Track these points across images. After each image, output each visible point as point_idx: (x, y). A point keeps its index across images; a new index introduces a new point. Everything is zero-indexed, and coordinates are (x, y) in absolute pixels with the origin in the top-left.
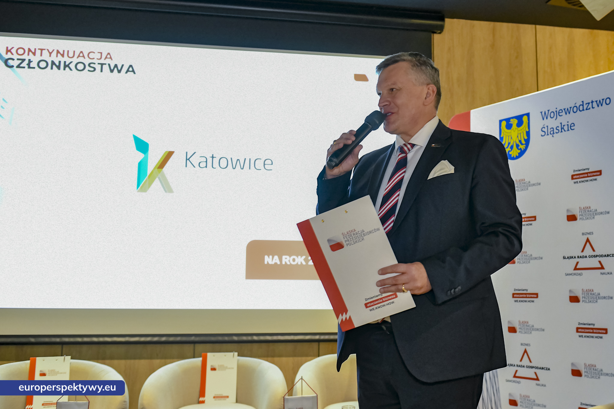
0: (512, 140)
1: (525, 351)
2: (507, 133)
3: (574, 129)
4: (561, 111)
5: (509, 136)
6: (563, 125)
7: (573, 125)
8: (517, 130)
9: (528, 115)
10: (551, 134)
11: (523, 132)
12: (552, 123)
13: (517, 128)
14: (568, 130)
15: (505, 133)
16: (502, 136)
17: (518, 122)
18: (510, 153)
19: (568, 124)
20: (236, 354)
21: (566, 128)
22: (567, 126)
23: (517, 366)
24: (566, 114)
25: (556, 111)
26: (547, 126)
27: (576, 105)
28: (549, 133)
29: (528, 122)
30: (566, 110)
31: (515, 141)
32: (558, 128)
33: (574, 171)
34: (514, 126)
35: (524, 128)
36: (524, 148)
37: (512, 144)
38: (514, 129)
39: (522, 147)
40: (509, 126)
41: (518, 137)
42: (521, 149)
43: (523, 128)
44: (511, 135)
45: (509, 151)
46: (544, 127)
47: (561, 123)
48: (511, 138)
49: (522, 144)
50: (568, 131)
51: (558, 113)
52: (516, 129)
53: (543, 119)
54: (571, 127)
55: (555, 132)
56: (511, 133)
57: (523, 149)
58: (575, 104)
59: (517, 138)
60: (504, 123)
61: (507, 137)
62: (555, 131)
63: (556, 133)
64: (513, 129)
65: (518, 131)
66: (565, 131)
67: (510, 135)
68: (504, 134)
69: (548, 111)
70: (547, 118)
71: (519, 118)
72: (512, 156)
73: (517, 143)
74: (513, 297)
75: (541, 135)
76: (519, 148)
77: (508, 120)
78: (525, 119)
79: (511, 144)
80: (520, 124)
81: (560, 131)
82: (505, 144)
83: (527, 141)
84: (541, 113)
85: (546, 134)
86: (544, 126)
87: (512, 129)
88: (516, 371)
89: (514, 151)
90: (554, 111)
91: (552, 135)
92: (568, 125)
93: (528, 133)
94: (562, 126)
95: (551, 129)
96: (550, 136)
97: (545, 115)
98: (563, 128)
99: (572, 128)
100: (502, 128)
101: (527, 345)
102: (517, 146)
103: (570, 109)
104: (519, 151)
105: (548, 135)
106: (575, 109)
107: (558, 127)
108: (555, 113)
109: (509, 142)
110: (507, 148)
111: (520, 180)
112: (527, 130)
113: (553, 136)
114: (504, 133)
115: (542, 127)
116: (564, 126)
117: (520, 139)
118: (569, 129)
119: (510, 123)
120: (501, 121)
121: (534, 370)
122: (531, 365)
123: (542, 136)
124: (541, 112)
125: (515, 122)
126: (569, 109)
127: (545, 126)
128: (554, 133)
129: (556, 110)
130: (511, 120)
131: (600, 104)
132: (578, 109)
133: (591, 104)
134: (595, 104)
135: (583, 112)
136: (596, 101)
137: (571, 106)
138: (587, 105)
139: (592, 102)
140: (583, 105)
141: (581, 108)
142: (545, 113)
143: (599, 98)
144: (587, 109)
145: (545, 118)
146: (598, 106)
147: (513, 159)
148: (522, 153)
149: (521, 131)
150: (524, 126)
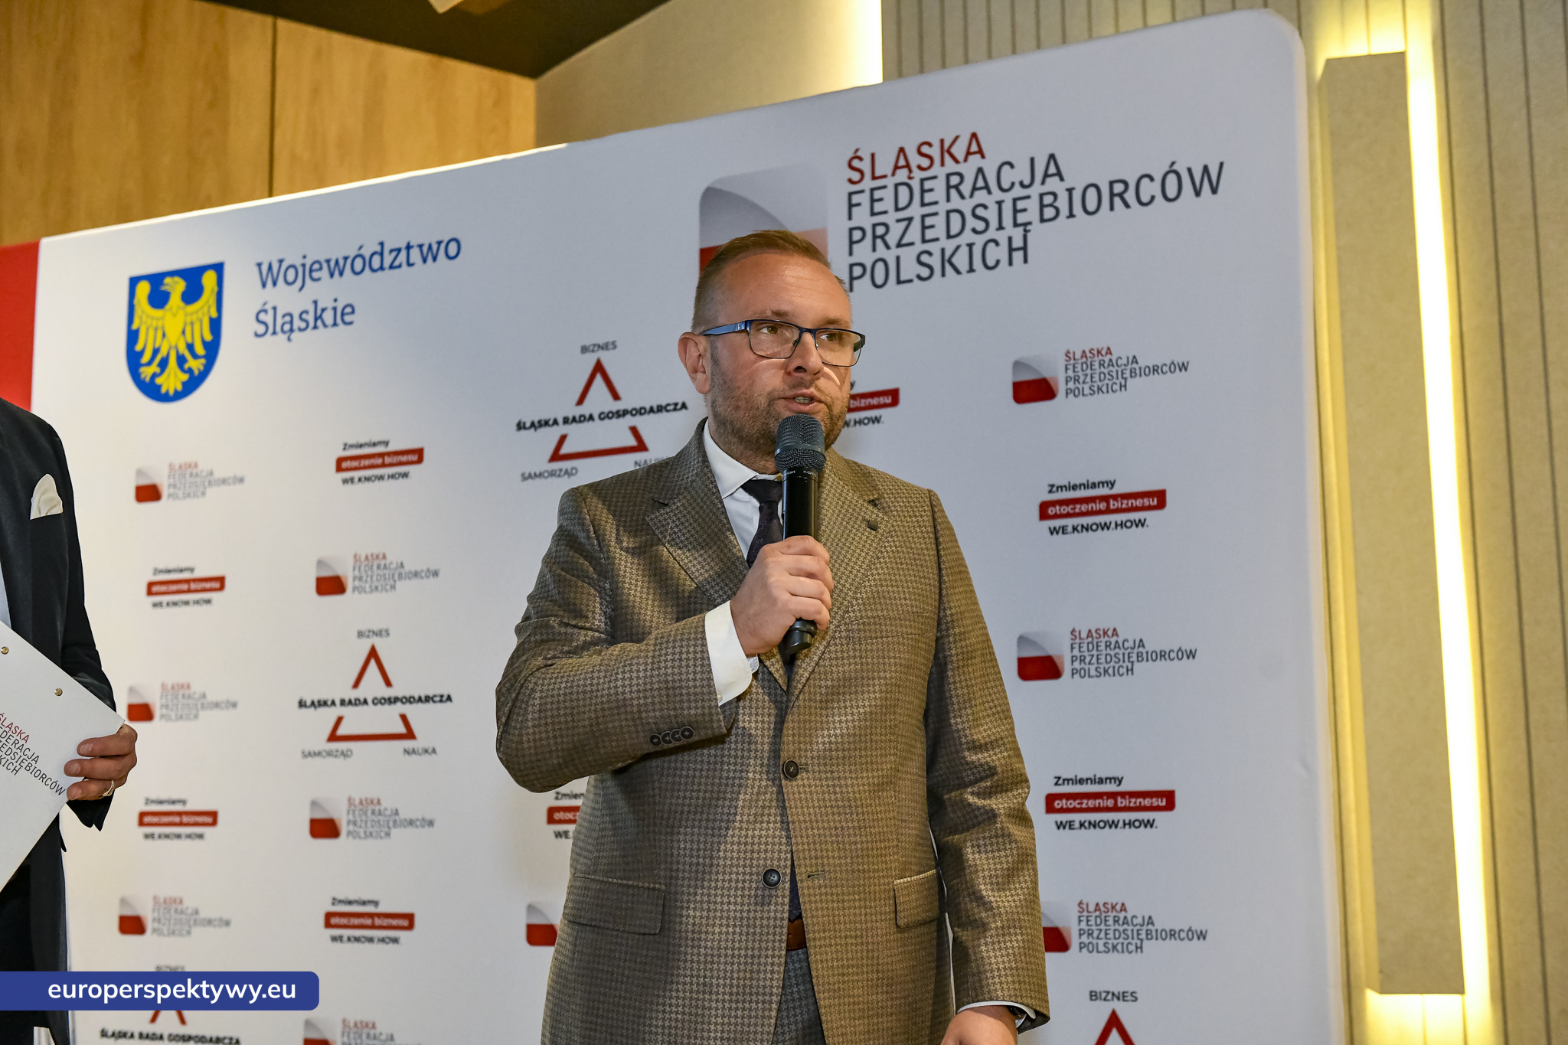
0: (165, 340)
2: (152, 318)
3: (351, 323)
4: (316, 266)
5: (156, 329)
6: (320, 306)
7: (348, 310)
8: (181, 314)
9: (219, 268)
10: (283, 331)
11: (201, 321)
12: (289, 299)
13: (182, 304)
14: (335, 324)
15: (144, 318)
16: (134, 327)
17: (187, 287)
18: (158, 381)
19: (334, 305)
21: (328, 317)
22: (332, 312)
24: (332, 275)
25: (304, 265)
26: (275, 309)
27: (361, 252)
28: (278, 329)
29: (216, 289)
30: (332, 264)
31: (173, 344)
32: (304, 316)
33: (346, 447)
34: (175, 299)
35: (206, 308)
36: (202, 368)
37: (165, 355)
38: (174, 310)
39: (196, 365)
41: (184, 332)
42: (190, 371)
43: (202, 308)
44: (163, 328)
45: (154, 376)
46: (266, 311)
47: (315, 302)
48: (164, 335)
49: (195, 356)
50: (335, 329)
51: (308, 272)
52: (179, 308)
53: (264, 285)
54: (344, 315)
55: (295, 327)
56: (163, 318)
57: (196, 372)
58: (361, 248)
59: (182, 339)
60: (143, 289)
61: (151, 333)
62: (297, 323)
63: (300, 330)
64: (171, 309)
65: (186, 315)
66: (325, 326)
67: (160, 324)
68: (141, 322)
69: (281, 261)
70: (275, 283)
71: (192, 277)
72: (163, 390)
73: (181, 352)
74: (140, 823)
75: (253, 334)
76: (186, 366)
77: (156, 280)
78: (209, 279)
79: (163, 353)
80: (192, 294)
81: (312, 324)
82: (141, 353)
83: (212, 349)
84: (256, 269)
86: (266, 307)
87: (168, 307)
89: (169, 375)
90: (298, 262)
91: (287, 335)
92: (335, 309)
93: (216, 325)
94: (319, 313)
95: (284, 316)
96: (282, 337)
97: (269, 275)
98: (321, 317)
99: (347, 318)
100: (136, 302)
102: (181, 361)
103: (345, 264)
104: (185, 377)
105: (274, 333)
106: (358, 264)
109: (157, 346)
110: (149, 363)
111: (183, 466)
112: (214, 315)
113: (289, 339)
114: (141, 318)
115: (259, 307)
116: (323, 310)
117: (189, 340)
118: (339, 320)
119: (164, 288)
120: (134, 282)
122: (182, 1032)
123: (257, 335)
124: (259, 265)
125: (177, 287)
126: (341, 262)
127: (268, 307)
128: (292, 330)
129: (303, 261)
130: (168, 280)
131: (429, 254)
132: (367, 263)
133: (403, 253)
134: (415, 254)
135: (380, 273)
136: (421, 246)
137: (346, 255)
138: (394, 254)
139: (409, 247)
140: (381, 254)
141: (376, 263)
142: (270, 268)
143: (429, 238)
144: (391, 267)
145: (269, 283)
146: (425, 260)
147: (165, 398)
148: (193, 383)
149: (194, 317)
150: (206, 303)
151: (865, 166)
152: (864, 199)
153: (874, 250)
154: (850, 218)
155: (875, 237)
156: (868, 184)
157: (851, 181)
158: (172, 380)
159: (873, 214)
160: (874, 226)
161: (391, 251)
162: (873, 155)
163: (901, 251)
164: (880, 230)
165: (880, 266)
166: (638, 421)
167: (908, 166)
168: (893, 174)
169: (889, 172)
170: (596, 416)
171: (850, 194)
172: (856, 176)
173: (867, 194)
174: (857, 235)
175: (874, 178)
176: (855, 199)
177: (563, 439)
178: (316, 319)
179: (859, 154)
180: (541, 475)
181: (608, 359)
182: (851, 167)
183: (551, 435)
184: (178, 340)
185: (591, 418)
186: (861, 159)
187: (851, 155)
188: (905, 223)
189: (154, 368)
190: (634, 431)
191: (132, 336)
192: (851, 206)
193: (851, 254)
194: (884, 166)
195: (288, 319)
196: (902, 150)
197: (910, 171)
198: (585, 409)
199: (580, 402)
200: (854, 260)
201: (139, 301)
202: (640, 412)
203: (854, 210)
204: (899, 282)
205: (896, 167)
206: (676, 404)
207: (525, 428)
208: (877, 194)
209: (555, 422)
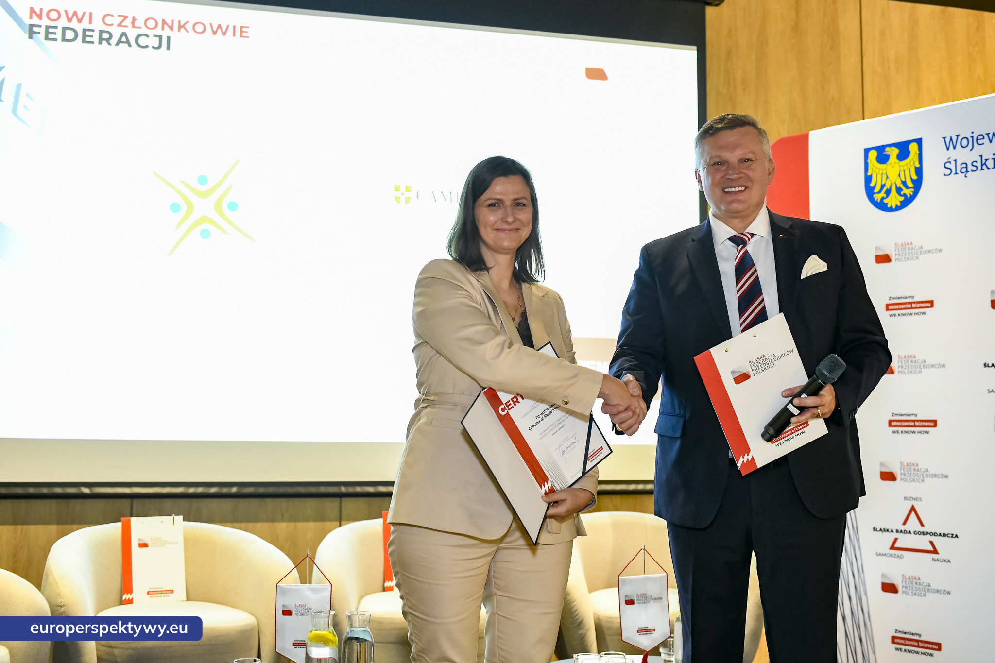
0: (888, 179)
1: (913, 509)
2: (879, 169)
4: (981, 137)
5: (882, 175)
6: (984, 158)
8: (897, 165)
9: (919, 141)
10: (961, 172)
11: (910, 169)
12: (964, 155)
13: (897, 161)
15: (874, 169)
16: (869, 174)
17: (899, 152)
18: (885, 201)
21: (990, 163)
23: (897, 531)
24: (991, 142)
25: (973, 137)
26: (955, 161)
28: (958, 171)
29: (918, 152)
31: (893, 182)
32: (974, 164)
34: (893, 158)
35: (912, 163)
36: (912, 193)
37: (889, 188)
38: (893, 164)
39: (909, 192)
40: (883, 159)
41: (899, 175)
42: (905, 195)
43: (910, 162)
44: (886, 173)
45: (883, 198)
46: (949, 162)
47: (981, 156)
48: (887, 177)
49: (907, 187)
51: (975, 140)
52: (895, 163)
53: (948, 148)
56: (886, 169)
57: (909, 196)
59: (899, 178)
60: (873, 154)
61: (879, 177)
62: (970, 168)
63: (972, 171)
64: (891, 164)
65: (900, 166)
66: (989, 168)
67: (884, 172)
69: (958, 136)
70: (955, 148)
71: (903, 149)
72: (889, 206)
73: (898, 186)
74: (890, 425)
75: (942, 175)
76: (902, 193)
77: (880, 149)
78: (913, 148)
79: (887, 186)
80: (903, 156)
81: (980, 168)
82: (874, 187)
83: (918, 184)
84: (942, 141)
85: (953, 172)
87: (888, 163)
88: (896, 540)
89: (892, 198)
90: (969, 136)
91: (964, 174)
93: (919, 171)
94: (984, 161)
95: (962, 164)
96: (961, 175)
97: (950, 143)
100: (869, 161)
101: (916, 499)
102: (899, 190)
104: (902, 198)
105: (956, 173)
107: (976, 161)
108: (971, 140)
109: (883, 183)
110: (879, 192)
111: (903, 244)
112: (918, 165)
113: (966, 176)
114: (872, 169)
115: (944, 161)
116: (987, 160)
117: (903, 180)
119: (885, 153)
120: (867, 151)
121: (929, 537)
122: (922, 529)
123: (945, 175)
124: (944, 138)
125: (894, 152)
127: (951, 160)
128: (967, 171)
130: (887, 149)
142: (951, 139)
145: (951, 147)
147: (891, 210)
148: (907, 202)
149: (905, 168)
150: (912, 161)
158: (894, 200)
178: (982, 165)
184: (896, 179)
189: (882, 194)
191: (868, 179)
195: (964, 166)
201: (870, 161)
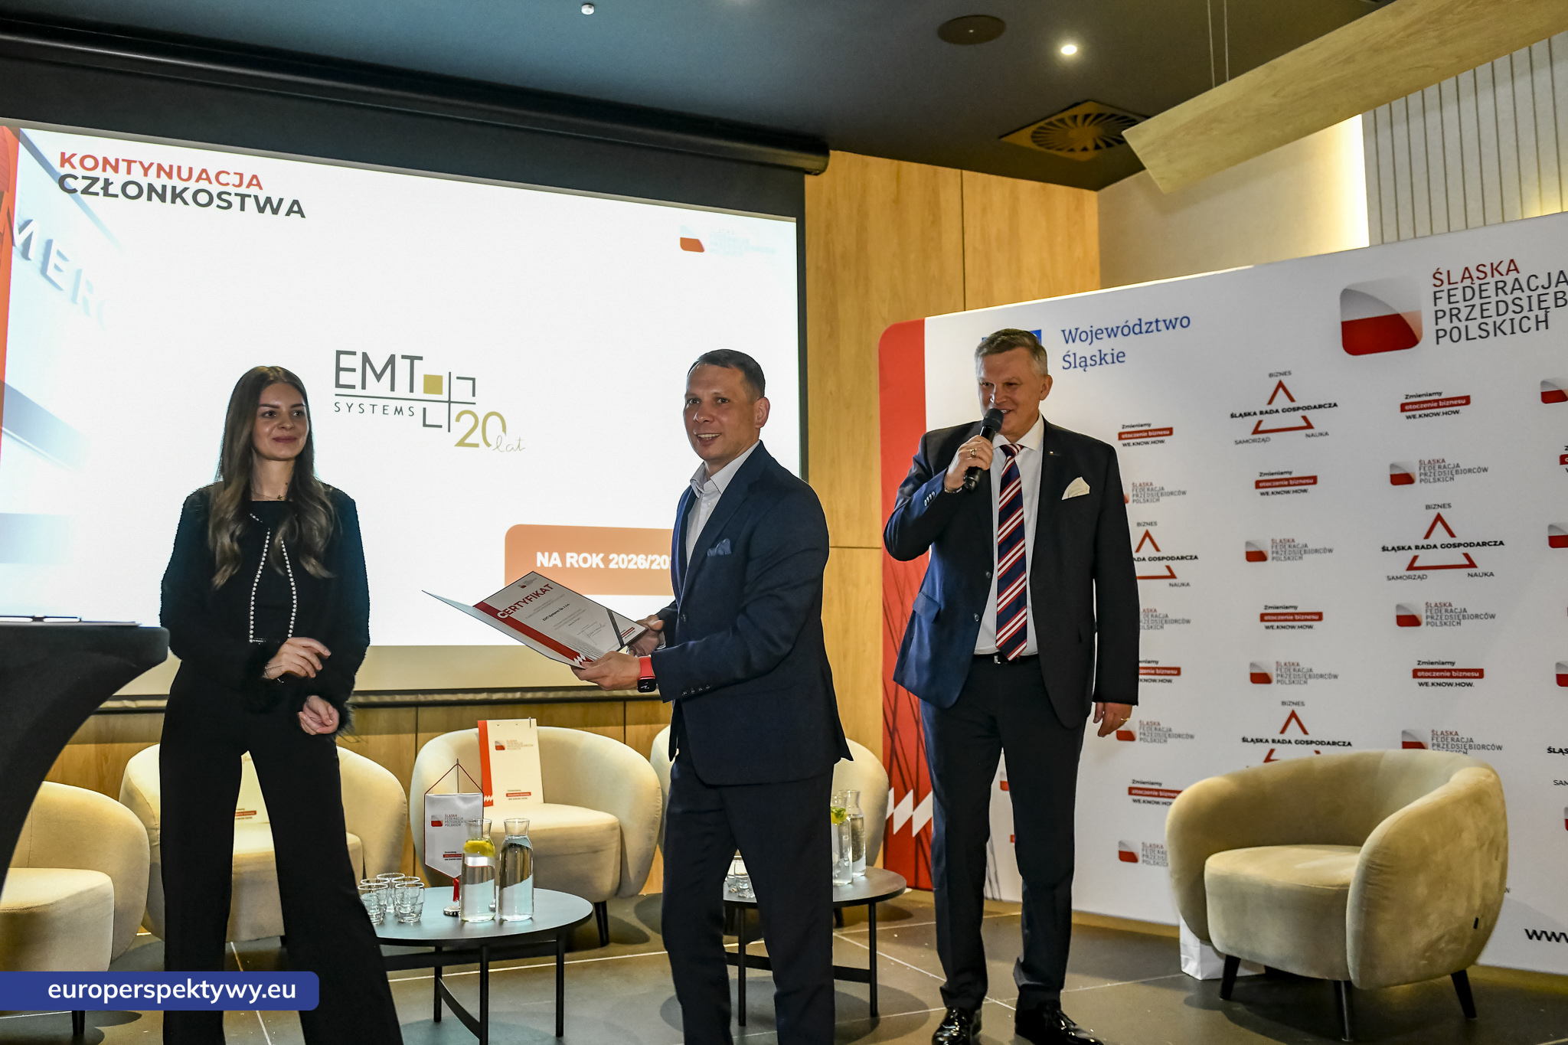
3: (1122, 362)
4: (1099, 332)
7: (1121, 355)
9: (1038, 332)
10: (1081, 366)
14: (1113, 362)
19: (1112, 352)
20: (534, 721)
21: (1109, 358)
22: (1111, 356)
24: (1109, 336)
25: (1091, 331)
26: (1075, 354)
27: (1127, 324)
30: (1109, 330)
32: (1093, 358)
33: (1124, 427)
46: (1069, 356)
47: (1100, 351)
50: (1114, 365)
51: (1095, 335)
53: (1067, 342)
54: (1119, 357)
55: (1088, 364)
58: (1127, 322)
62: (1089, 362)
66: (1107, 363)
69: (1077, 329)
70: (1074, 341)
75: (1061, 368)
81: (1098, 362)
84: (1062, 333)
85: (1073, 365)
86: (1068, 353)
91: (1083, 369)
92: (1112, 354)
94: (1103, 356)
95: (1081, 358)
96: (1080, 370)
97: (1070, 337)
98: (1104, 358)
99: (1120, 359)
103: (1117, 331)
105: (1075, 367)
106: (1126, 331)
107: (1095, 356)
108: (1089, 334)
113: (1085, 370)
115: (1064, 354)
116: (1105, 355)
118: (1115, 360)
123: (1064, 368)
124: (1063, 331)
126: (1115, 330)
127: (1070, 353)
128: (1086, 365)
129: (1091, 329)
131: (1170, 325)
132: (1132, 330)
133: (1154, 325)
134: (1161, 325)
135: (1140, 335)
136: (1165, 321)
137: (1118, 325)
138: (1148, 325)
139: (1157, 321)
140: (1140, 325)
141: (1137, 329)
142: (1070, 332)
143: (1170, 316)
144: (1147, 332)
145: (1070, 340)
146: (1168, 328)
151: (1444, 277)
152: (1444, 295)
153: (1451, 322)
154: (1435, 305)
155: (1451, 315)
156: (1446, 287)
157: (1435, 285)
159: (1450, 303)
160: (1451, 309)
161: (1146, 323)
162: (1448, 272)
163: (1468, 323)
164: (1455, 312)
165: (1455, 331)
166: (1306, 413)
167: (1471, 277)
168: (1462, 281)
169: (1459, 280)
170: (1280, 411)
171: (1435, 293)
172: (1438, 283)
173: (1446, 292)
174: (1440, 314)
175: (1449, 283)
176: (1438, 295)
177: (1260, 422)
178: (1101, 360)
179: (1439, 271)
180: (1247, 441)
181: (1286, 380)
182: (1435, 277)
183: (1254, 420)
185: (1277, 411)
186: (1441, 273)
187: (1435, 271)
188: (1470, 308)
190: (1304, 418)
192: (1436, 299)
193: (1437, 324)
194: (1456, 277)
195: (1083, 359)
196: (1467, 269)
197: (1472, 280)
198: (1273, 407)
199: (1270, 403)
200: (1438, 327)
202: (1308, 408)
203: (1438, 300)
204: (1468, 339)
205: (1463, 278)
206: (1330, 404)
207: (1236, 417)
208: (1452, 292)
209: (1255, 414)
